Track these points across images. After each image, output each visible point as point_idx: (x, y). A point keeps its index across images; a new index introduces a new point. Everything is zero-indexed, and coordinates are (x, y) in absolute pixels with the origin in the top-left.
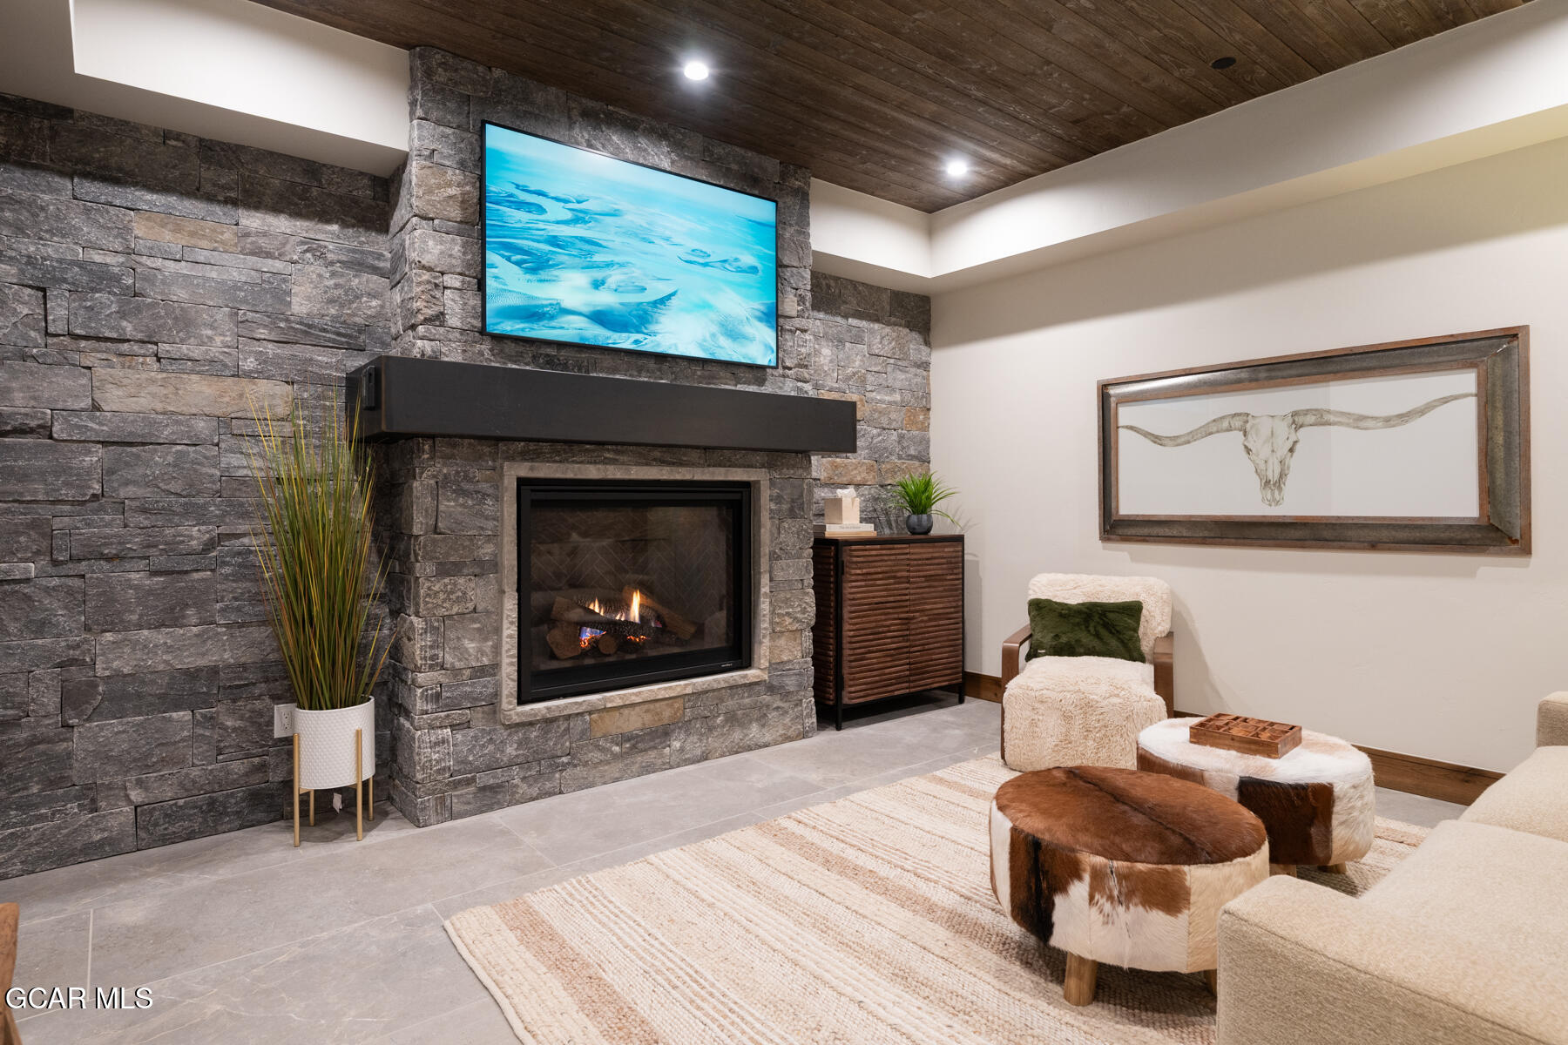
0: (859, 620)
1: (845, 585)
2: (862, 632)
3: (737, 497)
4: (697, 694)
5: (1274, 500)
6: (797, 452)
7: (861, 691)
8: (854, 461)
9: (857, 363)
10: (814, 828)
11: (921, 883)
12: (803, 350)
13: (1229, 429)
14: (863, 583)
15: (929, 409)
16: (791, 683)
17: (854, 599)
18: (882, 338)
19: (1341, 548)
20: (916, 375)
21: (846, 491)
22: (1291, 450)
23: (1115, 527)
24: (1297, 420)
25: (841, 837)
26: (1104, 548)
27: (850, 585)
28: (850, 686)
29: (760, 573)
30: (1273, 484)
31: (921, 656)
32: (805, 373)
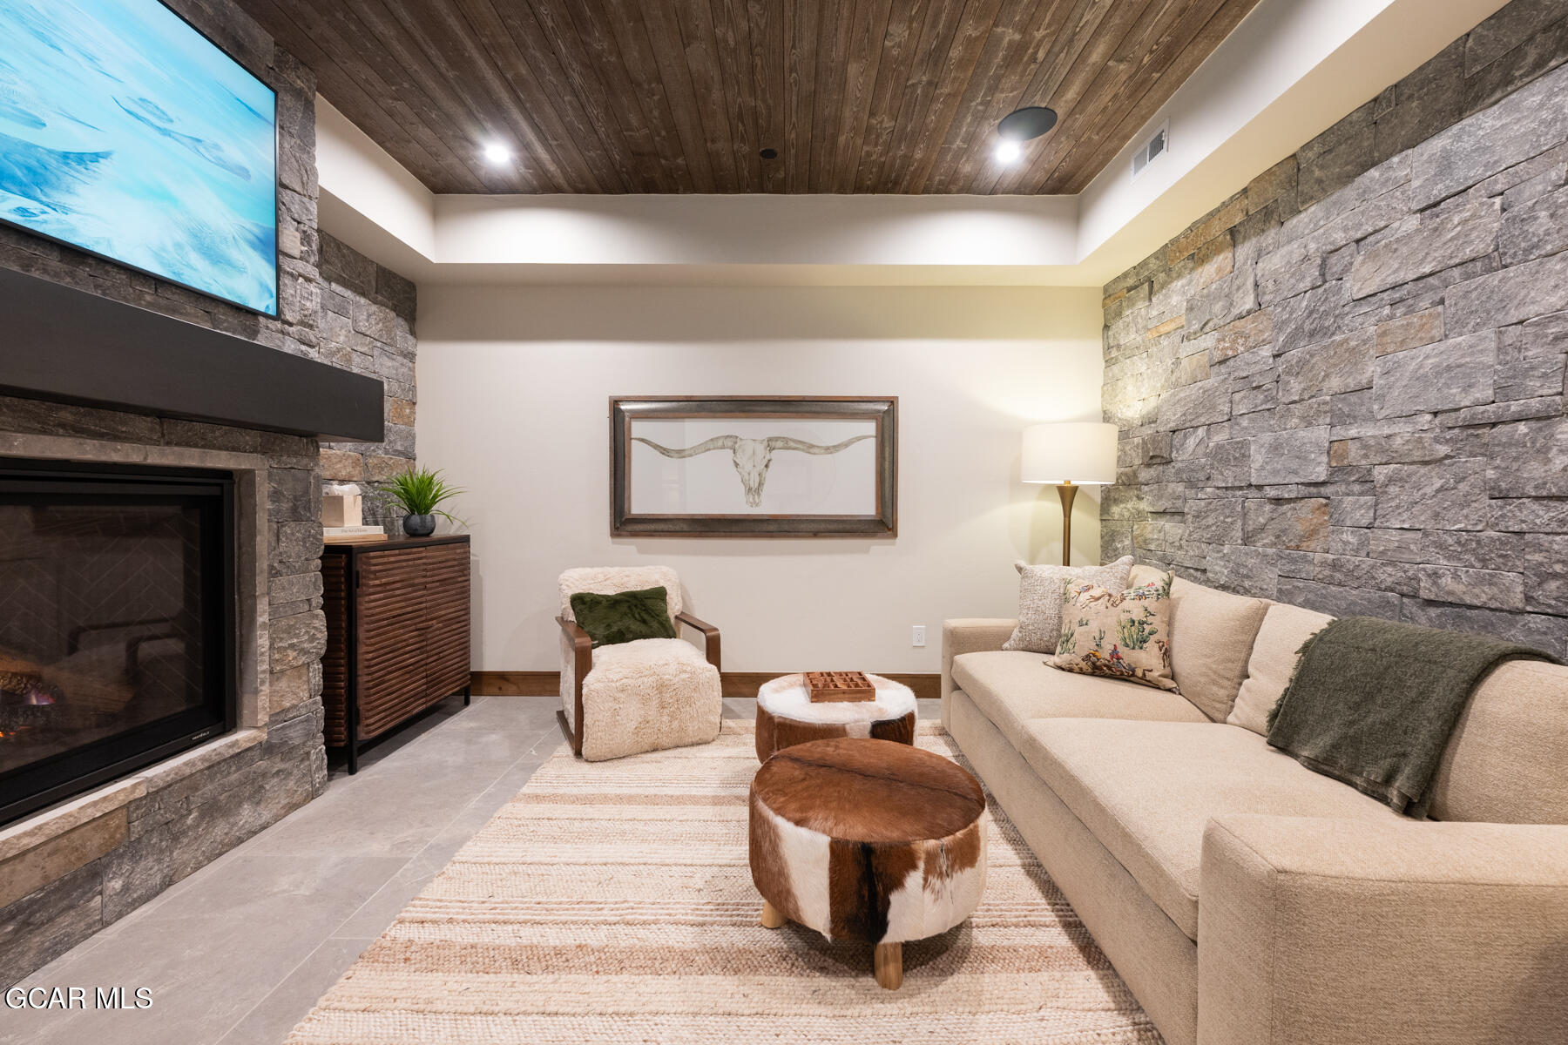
0: (378, 639)
1: (359, 599)
2: (382, 651)
3: (215, 491)
4: (155, 795)
5: (755, 502)
6: (301, 435)
7: (380, 720)
8: (338, 452)
9: (342, 338)
10: (450, 921)
11: (641, 932)
12: (308, 304)
13: (723, 447)
14: (381, 595)
15: (414, 404)
16: (296, 735)
17: (373, 615)
18: (369, 316)
19: (796, 537)
20: (402, 364)
21: (346, 488)
22: (767, 466)
23: (624, 523)
24: (771, 443)
25: (500, 917)
26: (613, 543)
27: (367, 599)
28: (367, 718)
29: (254, 597)
30: (754, 491)
31: (437, 666)
32: (311, 335)
